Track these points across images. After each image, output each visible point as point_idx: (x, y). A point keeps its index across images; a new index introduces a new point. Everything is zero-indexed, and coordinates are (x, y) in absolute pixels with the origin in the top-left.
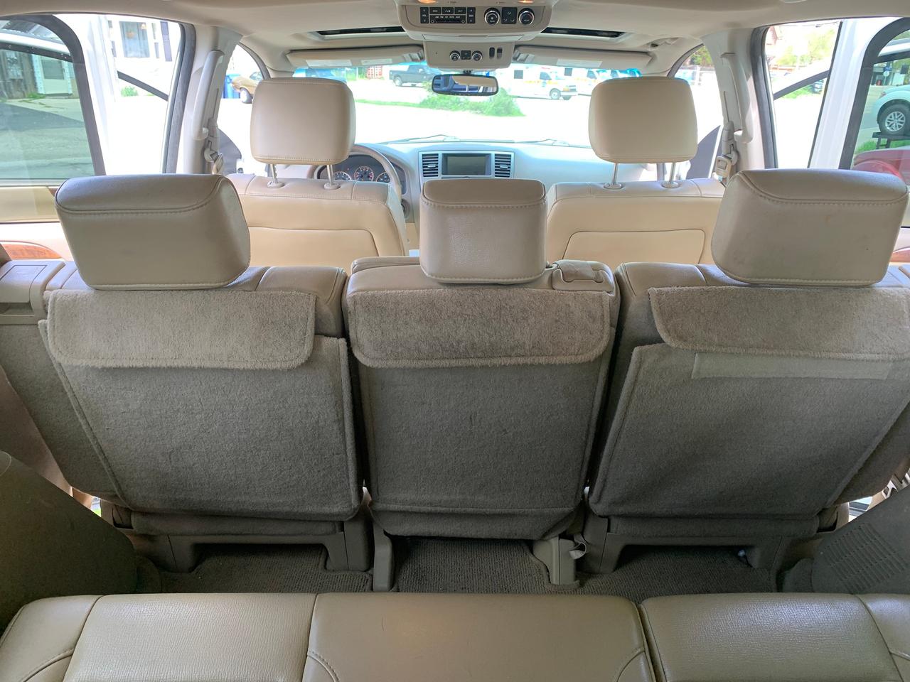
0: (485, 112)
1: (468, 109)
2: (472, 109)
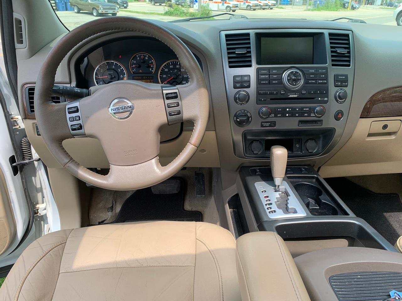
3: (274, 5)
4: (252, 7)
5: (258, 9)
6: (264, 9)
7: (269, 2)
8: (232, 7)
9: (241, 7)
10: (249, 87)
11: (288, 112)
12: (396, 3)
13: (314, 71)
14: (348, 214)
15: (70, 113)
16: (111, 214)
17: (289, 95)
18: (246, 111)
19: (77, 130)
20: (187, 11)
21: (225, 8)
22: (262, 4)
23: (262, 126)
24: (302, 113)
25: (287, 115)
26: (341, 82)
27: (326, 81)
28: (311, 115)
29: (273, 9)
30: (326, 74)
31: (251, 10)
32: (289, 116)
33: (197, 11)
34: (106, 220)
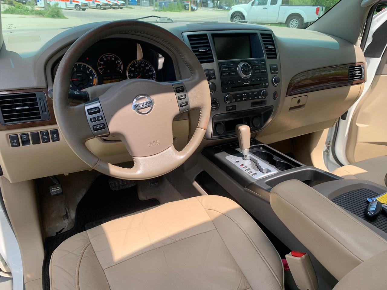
0: (45, 15)
1: (34, 14)
2: (36, 14)
3: (124, 5)
4: (102, 7)
5: (108, 8)
6: (114, 8)
7: (118, 2)
8: (82, 6)
9: (91, 6)
10: (215, 78)
11: (244, 97)
12: (224, 6)
13: (257, 63)
14: (301, 166)
15: (90, 114)
16: (68, 221)
17: (244, 83)
18: (215, 99)
19: (100, 130)
20: (33, 9)
21: (74, 7)
22: (111, 4)
23: (227, 110)
24: (253, 96)
25: (244, 99)
26: (274, 70)
27: (266, 70)
28: (259, 98)
29: (123, 8)
30: (265, 64)
31: (102, 9)
32: (245, 100)
33: (43, 9)
34: (64, 229)
